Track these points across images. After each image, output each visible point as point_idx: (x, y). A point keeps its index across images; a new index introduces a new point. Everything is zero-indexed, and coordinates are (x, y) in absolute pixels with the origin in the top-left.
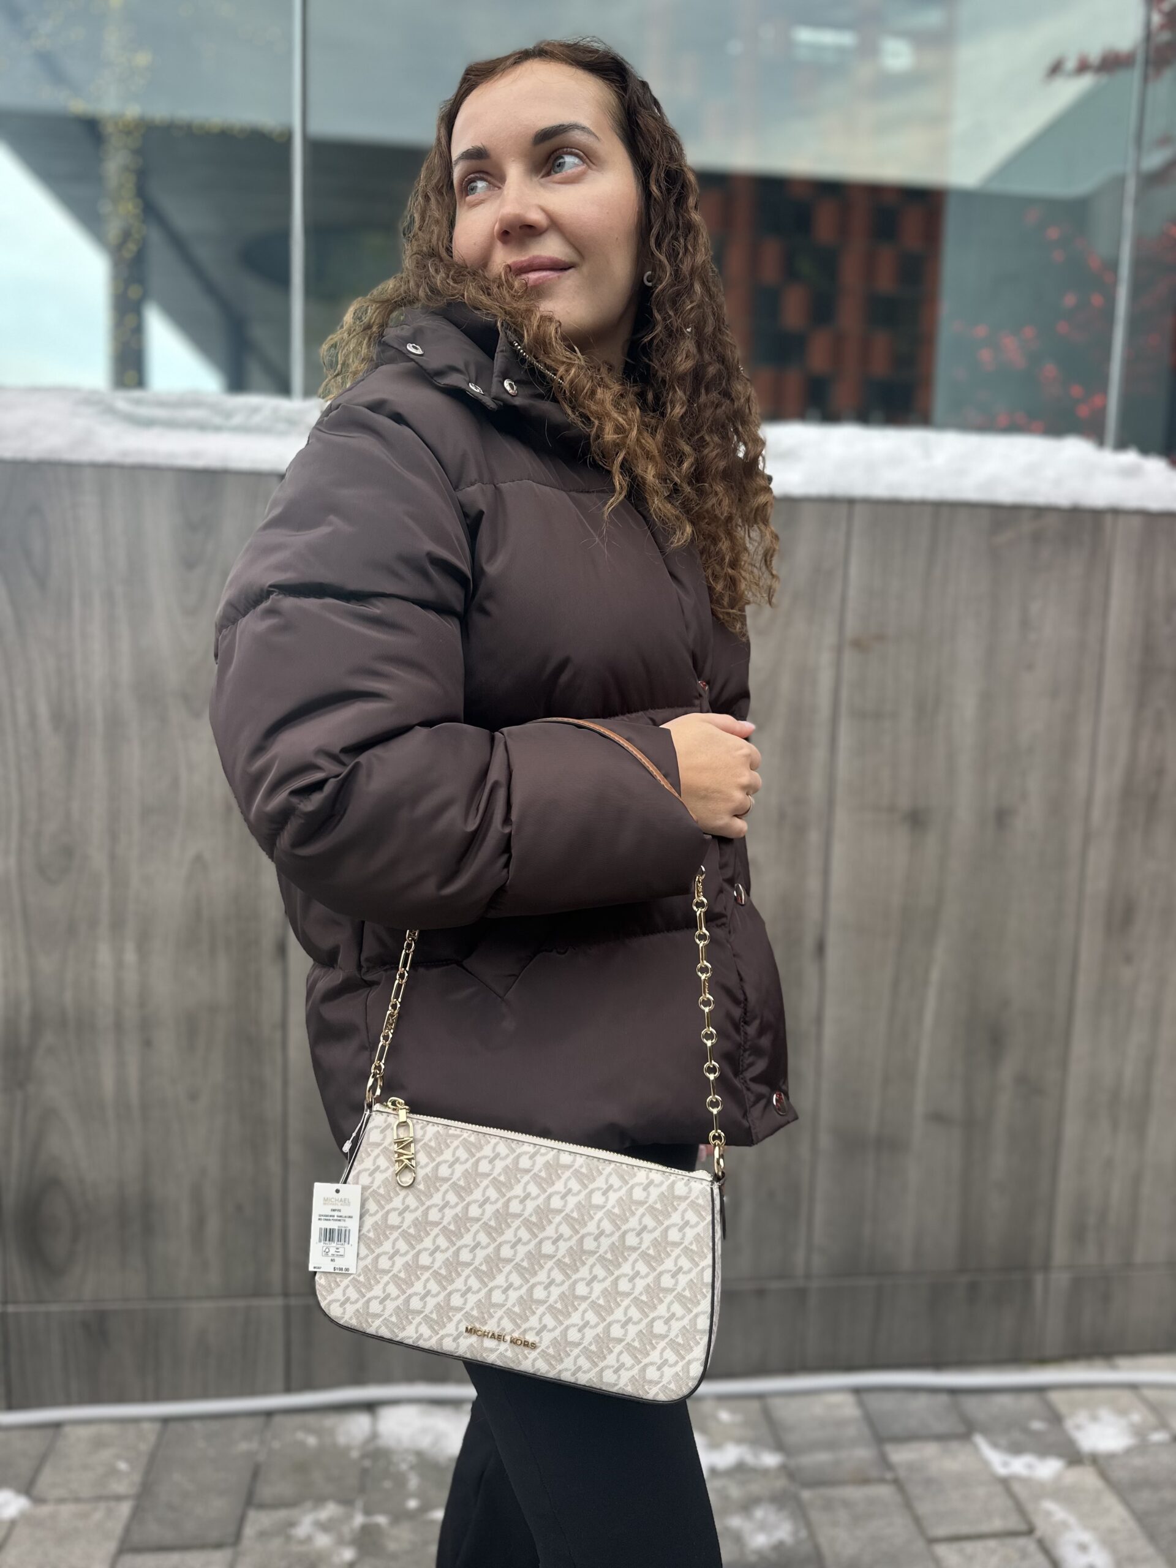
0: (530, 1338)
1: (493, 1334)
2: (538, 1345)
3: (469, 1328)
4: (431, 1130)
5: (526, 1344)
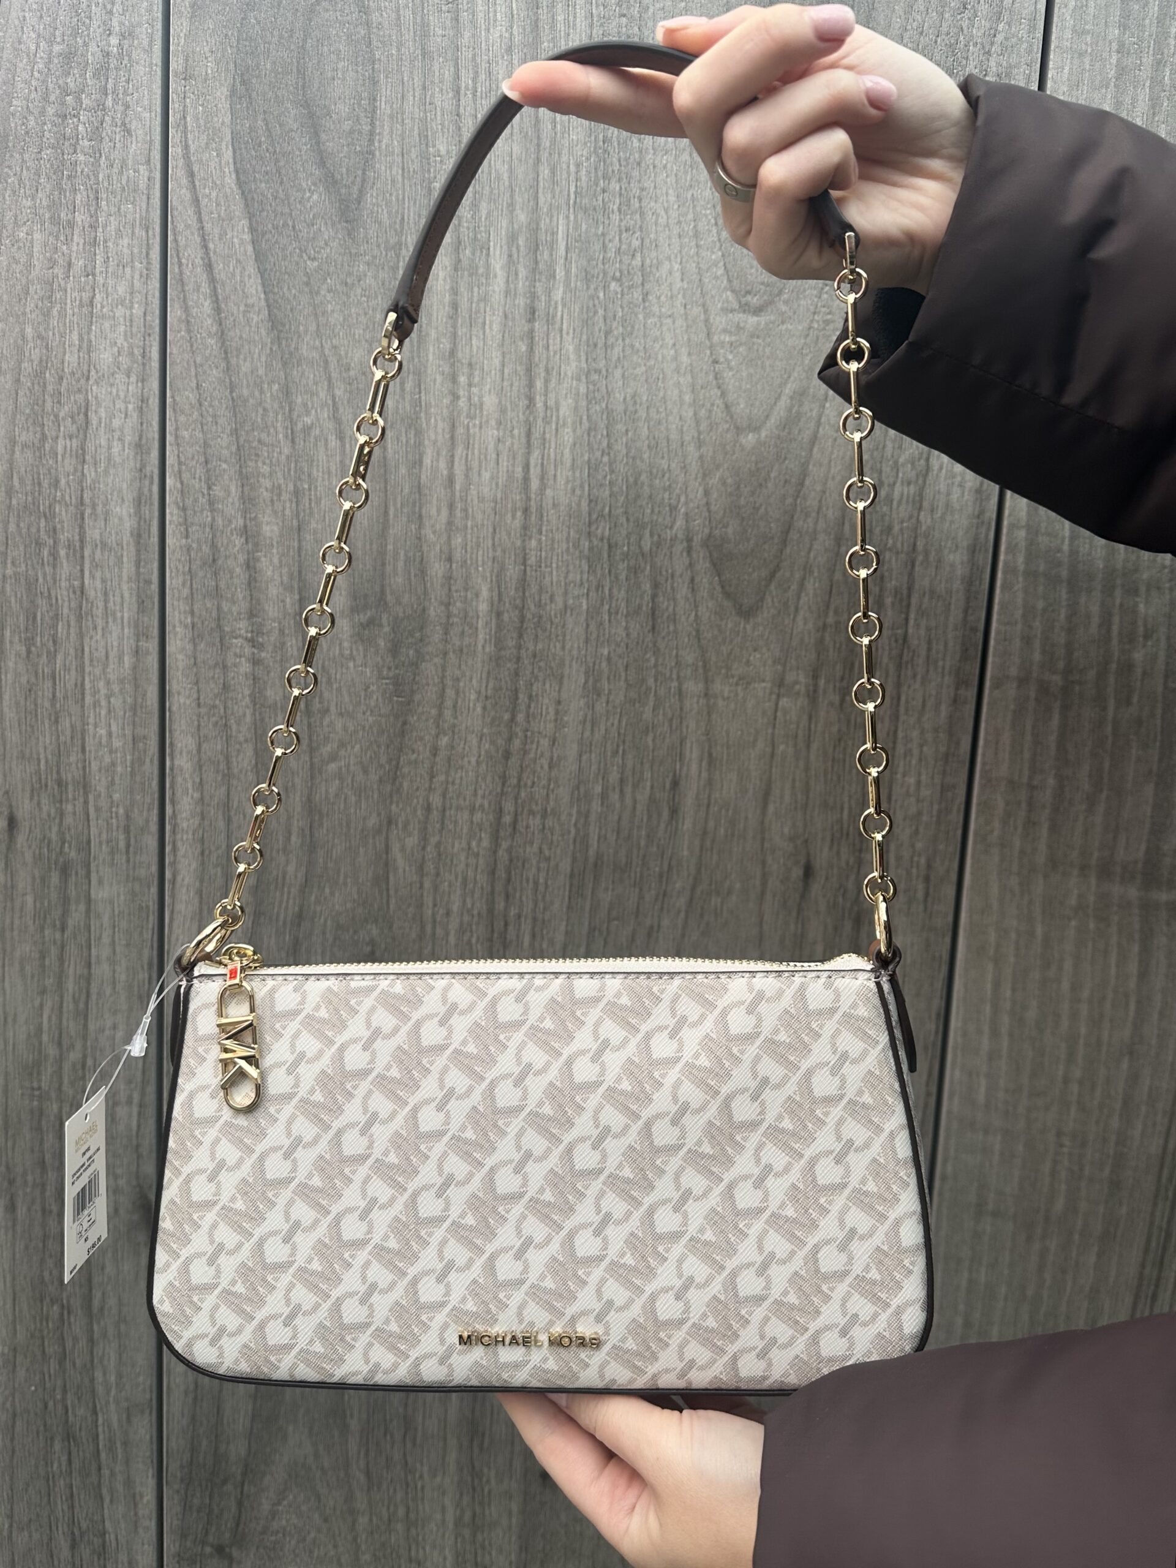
0: (586, 1329)
1: (514, 1338)
2: (603, 1338)
3: (465, 1335)
4: (316, 988)
5: (582, 1342)
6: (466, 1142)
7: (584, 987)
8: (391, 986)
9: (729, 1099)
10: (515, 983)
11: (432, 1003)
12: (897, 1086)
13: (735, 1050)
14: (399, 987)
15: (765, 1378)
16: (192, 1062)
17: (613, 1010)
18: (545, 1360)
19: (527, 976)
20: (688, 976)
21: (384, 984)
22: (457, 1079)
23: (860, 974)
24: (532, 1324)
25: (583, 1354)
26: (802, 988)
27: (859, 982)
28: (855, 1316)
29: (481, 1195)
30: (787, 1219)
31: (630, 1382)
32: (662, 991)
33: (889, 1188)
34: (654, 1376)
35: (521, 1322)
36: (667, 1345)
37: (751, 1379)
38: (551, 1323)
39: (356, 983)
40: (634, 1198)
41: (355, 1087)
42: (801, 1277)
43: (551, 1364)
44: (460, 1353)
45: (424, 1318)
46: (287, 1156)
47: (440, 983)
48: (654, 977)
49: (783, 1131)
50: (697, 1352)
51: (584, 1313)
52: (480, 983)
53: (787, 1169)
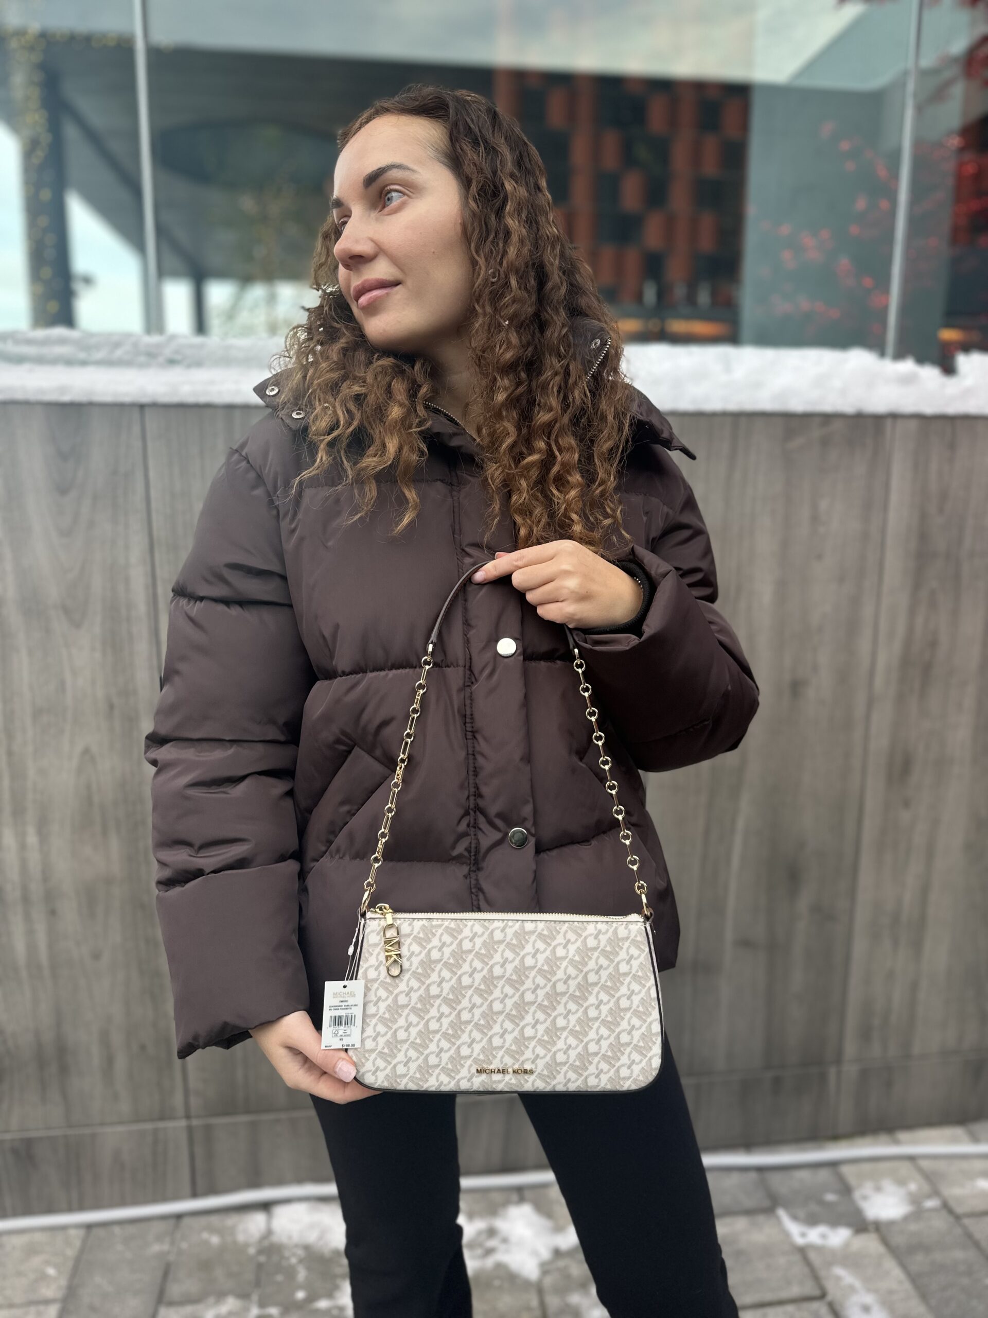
0: (528, 1067)
1: (499, 1070)
2: (534, 1070)
3: (479, 1069)
4: (418, 925)
5: (525, 1072)
6: (481, 990)
7: (529, 926)
8: (450, 924)
9: (587, 973)
10: (500, 924)
11: (467, 932)
12: (651, 969)
13: (589, 954)
14: (453, 925)
15: (598, 1086)
16: (367, 955)
17: (541, 936)
18: (511, 1079)
19: (505, 921)
20: (571, 923)
21: (446, 923)
22: (477, 964)
23: (639, 923)
24: (506, 1064)
25: (526, 1077)
26: (616, 929)
27: (637, 927)
28: (634, 1060)
29: (487, 1012)
30: (608, 1022)
31: (544, 1088)
32: (560, 929)
33: (648, 1010)
34: (554, 1085)
35: (502, 1063)
36: (560, 1072)
37: (592, 1087)
38: (514, 1064)
39: (435, 923)
40: (548, 1013)
41: (435, 967)
42: (613, 1045)
43: (513, 1081)
44: (476, 1077)
45: (462, 1062)
46: (407, 995)
47: (470, 923)
48: (557, 923)
49: (607, 986)
50: (572, 1075)
51: (527, 1060)
52: (486, 924)
53: (609, 1001)
